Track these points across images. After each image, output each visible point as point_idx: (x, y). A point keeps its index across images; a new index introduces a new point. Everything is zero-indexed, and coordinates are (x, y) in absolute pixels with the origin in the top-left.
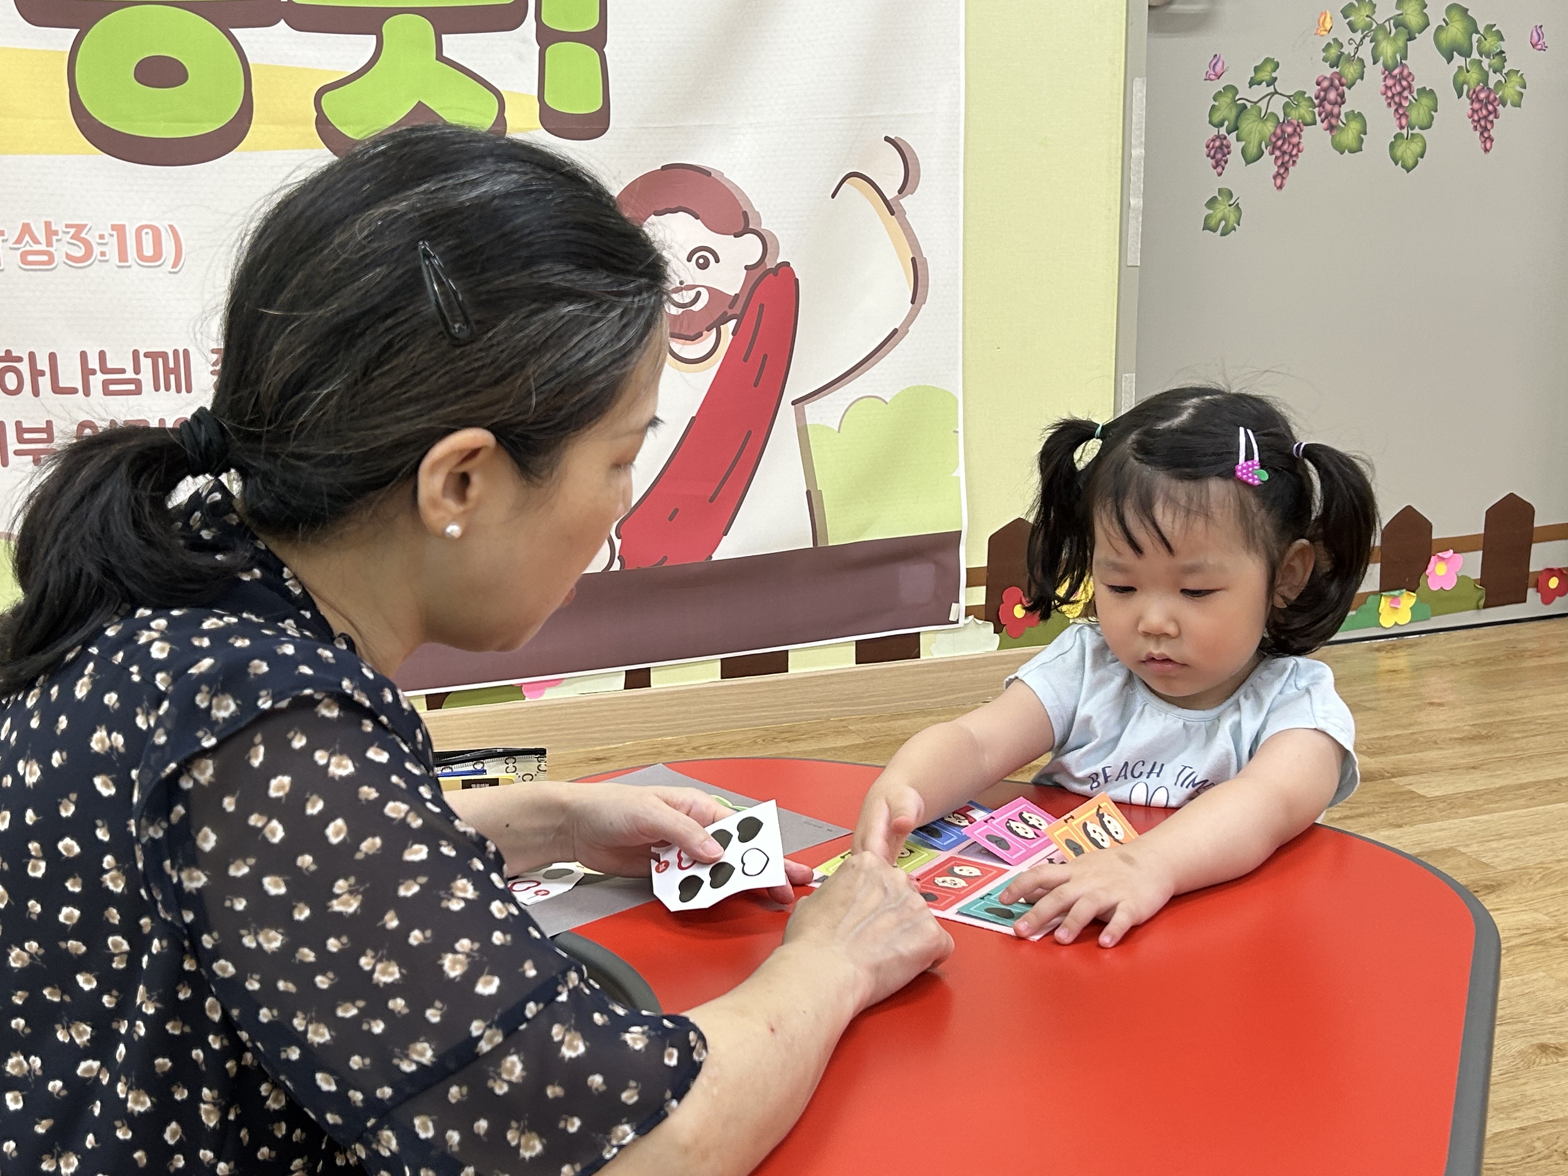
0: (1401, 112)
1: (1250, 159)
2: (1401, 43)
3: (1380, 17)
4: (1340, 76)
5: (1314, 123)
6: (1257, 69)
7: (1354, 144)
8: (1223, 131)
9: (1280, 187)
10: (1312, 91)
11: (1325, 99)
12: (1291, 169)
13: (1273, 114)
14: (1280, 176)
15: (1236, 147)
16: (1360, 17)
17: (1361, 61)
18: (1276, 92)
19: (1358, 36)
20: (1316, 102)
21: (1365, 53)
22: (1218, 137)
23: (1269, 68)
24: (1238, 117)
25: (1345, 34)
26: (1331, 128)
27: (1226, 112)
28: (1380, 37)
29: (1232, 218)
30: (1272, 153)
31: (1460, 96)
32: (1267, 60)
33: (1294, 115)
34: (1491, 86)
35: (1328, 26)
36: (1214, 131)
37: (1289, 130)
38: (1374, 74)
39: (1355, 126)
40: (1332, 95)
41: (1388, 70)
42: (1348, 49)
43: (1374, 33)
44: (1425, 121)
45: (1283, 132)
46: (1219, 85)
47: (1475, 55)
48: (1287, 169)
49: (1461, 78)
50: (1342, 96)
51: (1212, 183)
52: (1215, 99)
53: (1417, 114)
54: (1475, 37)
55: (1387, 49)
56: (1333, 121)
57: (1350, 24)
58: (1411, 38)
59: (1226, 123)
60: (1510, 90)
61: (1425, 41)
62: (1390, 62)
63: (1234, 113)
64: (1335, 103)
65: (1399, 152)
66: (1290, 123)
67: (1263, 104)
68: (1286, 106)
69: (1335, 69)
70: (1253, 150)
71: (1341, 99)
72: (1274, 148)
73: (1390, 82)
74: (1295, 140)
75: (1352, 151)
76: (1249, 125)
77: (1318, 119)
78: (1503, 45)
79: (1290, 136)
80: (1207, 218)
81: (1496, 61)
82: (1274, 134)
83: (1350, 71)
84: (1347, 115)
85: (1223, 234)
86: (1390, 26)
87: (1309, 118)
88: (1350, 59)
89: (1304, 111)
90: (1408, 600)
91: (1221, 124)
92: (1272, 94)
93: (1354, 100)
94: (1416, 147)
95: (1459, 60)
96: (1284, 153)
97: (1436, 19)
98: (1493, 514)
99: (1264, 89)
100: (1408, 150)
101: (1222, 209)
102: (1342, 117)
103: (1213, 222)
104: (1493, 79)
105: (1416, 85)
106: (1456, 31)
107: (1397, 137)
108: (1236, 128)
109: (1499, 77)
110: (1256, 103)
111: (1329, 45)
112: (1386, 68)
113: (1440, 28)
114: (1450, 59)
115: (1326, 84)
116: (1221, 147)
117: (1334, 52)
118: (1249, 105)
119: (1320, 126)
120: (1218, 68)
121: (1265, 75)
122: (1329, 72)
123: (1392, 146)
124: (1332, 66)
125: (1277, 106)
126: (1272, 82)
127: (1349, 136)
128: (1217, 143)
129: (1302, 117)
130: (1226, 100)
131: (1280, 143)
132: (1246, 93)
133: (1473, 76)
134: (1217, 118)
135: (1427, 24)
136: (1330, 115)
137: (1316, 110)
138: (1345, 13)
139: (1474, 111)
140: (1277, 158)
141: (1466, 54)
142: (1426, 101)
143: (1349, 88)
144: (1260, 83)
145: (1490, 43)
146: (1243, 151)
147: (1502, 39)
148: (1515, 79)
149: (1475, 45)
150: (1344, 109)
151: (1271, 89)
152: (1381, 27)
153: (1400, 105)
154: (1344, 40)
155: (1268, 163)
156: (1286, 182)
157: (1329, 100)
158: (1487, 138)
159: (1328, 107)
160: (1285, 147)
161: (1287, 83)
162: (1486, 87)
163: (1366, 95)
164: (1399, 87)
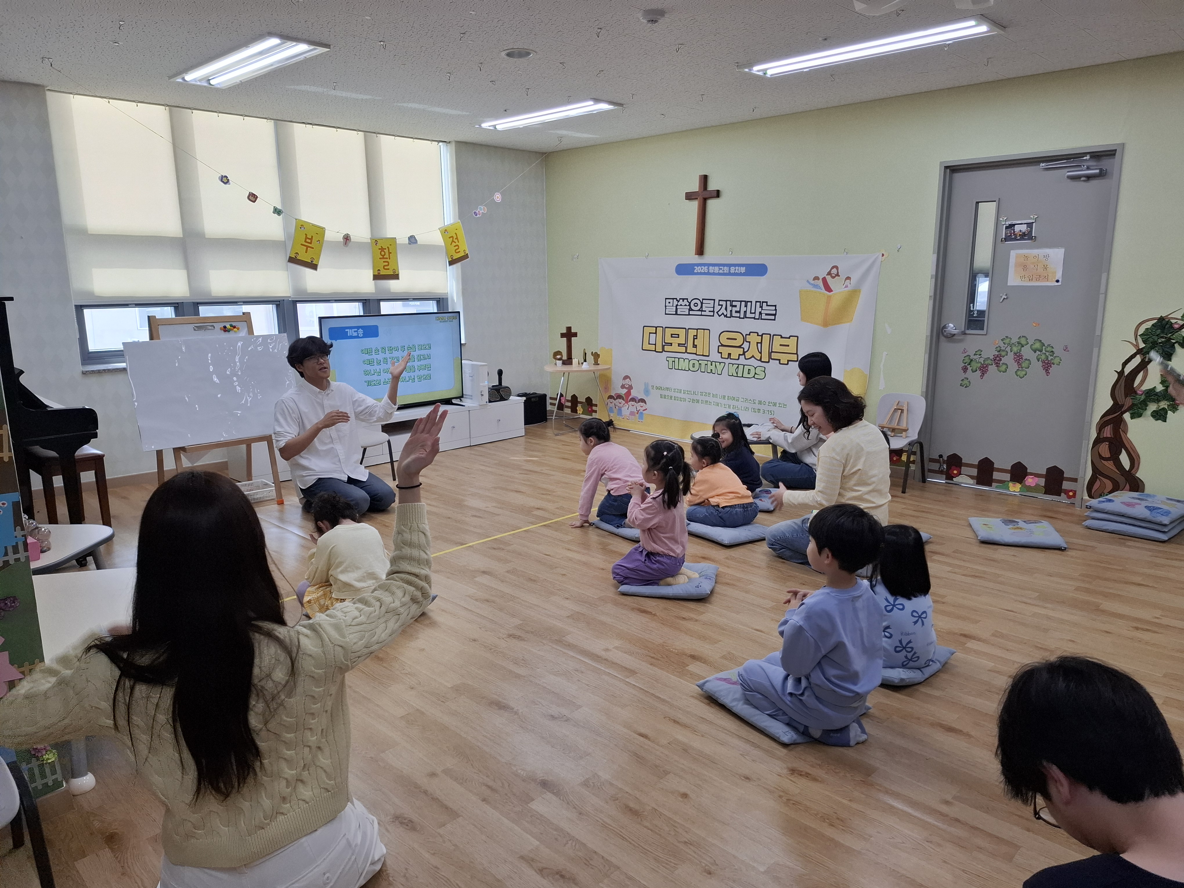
0: (1019, 364)
1: (974, 371)
2: (1019, 348)
3: (1013, 341)
4: (1000, 354)
5: (992, 365)
6: (976, 352)
7: (1004, 370)
9: (982, 379)
10: (992, 357)
11: (995, 359)
12: (985, 375)
13: (980, 362)
14: (982, 376)
15: (970, 369)
16: (1007, 341)
17: (1007, 351)
19: (1006, 345)
20: (993, 360)
21: (1008, 349)
25: (1002, 345)
26: (997, 366)
27: (967, 361)
28: (1013, 346)
31: (1038, 361)
32: (979, 350)
33: (986, 362)
34: (1049, 359)
35: (997, 343)
36: (964, 365)
38: (1011, 355)
39: (1004, 367)
40: (998, 359)
41: (1015, 354)
42: (1003, 348)
43: (1011, 345)
44: (1027, 366)
45: (983, 366)
46: (966, 354)
47: (1044, 351)
49: (1039, 357)
50: (1001, 359)
51: (963, 376)
52: (965, 357)
53: (1024, 365)
54: (1044, 347)
55: (1015, 349)
57: (1003, 343)
58: (1023, 346)
60: (1056, 361)
61: (1027, 347)
62: (1016, 352)
63: (969, 361)
64: (998, 361)
65: (1019, 373)
66: (985, 364)
67: (978, 360)
68: (984, 360)
70: (974, 369)
71: (1001, 360)
72: (981, 370)
73: (1016, 357)
74: (987, 368)
75: (1003, 372)
76: (973, 363)
77: (994, 364)
78: (1053, 350)
79: (985, 367)
80: (961, 384)
81: (1051, 353)
82: (980, 366)
83: (1003, 353)
85: (965, 388)
86: (1016, 344)
88: (1003, 351)
89: (989, 362)
90: (1019, 486)
91: (966, 363)
92: (980, 358)
93: (1004, 360)
94: (1024, 373)
95: (1038, 353)
96: (983, 371)
97: (1031, 342)
98: (1049, 470)
100: (1021, 373)
101: (966, 382)
102: (1001, 364)
103: (963, 384)
104: (1050, 358)
105: (1024, 358)
106: (1037, 345)
107: (1018, 370)
108: (970, 364)
109: (1052, 357)
110: (975, 359)
111: (997, 347)
113: (1032, 345)
114: (1035, 352)
115: (996, 356)
117: (998, 349)
118: (973, 359)
119: (994, 366)
120: (965, 351)
121: (978, 353)
122: (997, 353)
123: (1016, 372)
125: (982, 360)
126: (980, 355)
127: (1003, 368)
128: (965, 367)
132: (972, 357)
133: (1043, 357)
134: (964, 362)
135: (1028, 343)
136: (997, 363)
137: (993, 362)
138: (1002, 340)
139: (1043, 365)
140: (981, 372)
141: (1041, 351)
142: (1027, 362)
143: (1003, 357)
144: (977, 355)
145: (1049, 349)
146: (972, 370)
147: (1053, 348)
148: (1057, 358)
149: (1044, 350)
150: (1001, 362)
152: (1013, 344)
153: (1019, 362)
155: (979, 373)
156: (984, 377)
157: (997, 360)
158: (1047, 372)
159: (996, 361)
160: (984, 369)
161: (985, 355)
162: (1047, 359)
163: (1009, 359)
164: (1018, 357)
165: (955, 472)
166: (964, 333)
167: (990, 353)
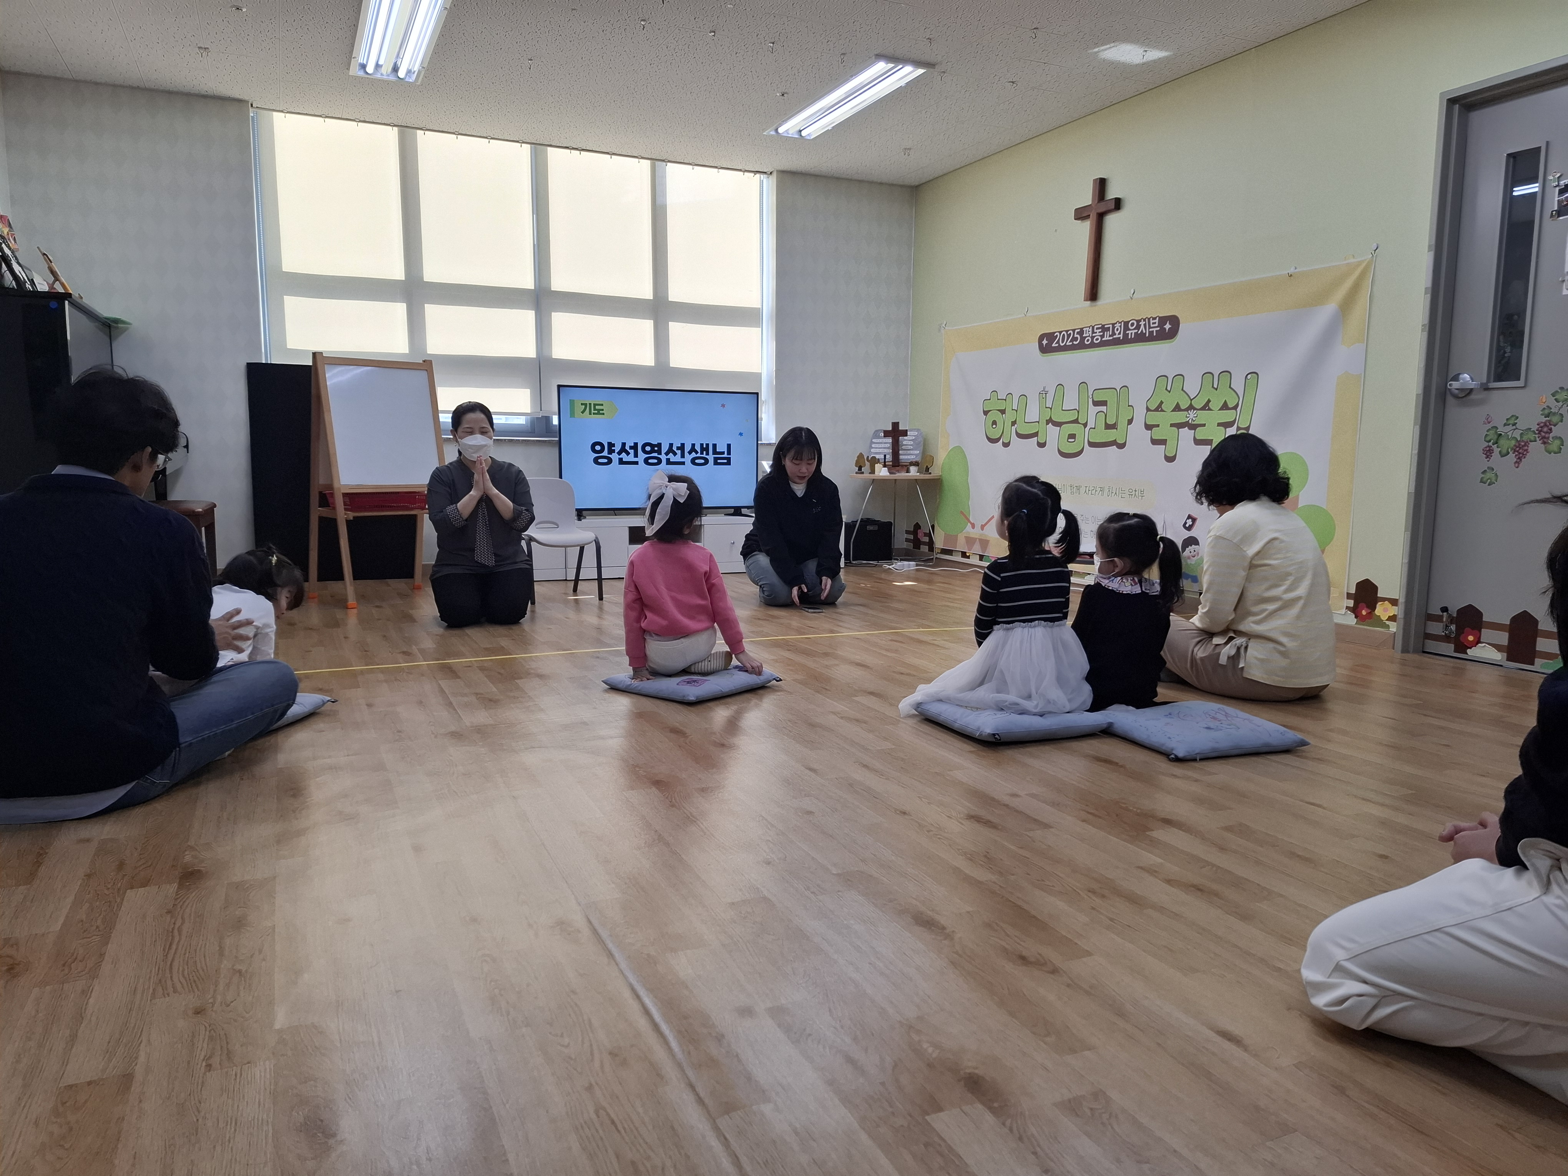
1: (1503, 455)
4: (1550, 421)
5: (1535, 441)
6: (1507, 420)
7: (1556, 450)
8: (1490, 444)
9: (1517, 467)
10: (1535, 427)
11: (1541, 431)
12: (1523, 460)
13: (1515, 437)
14: (1518, 462)
15: (1496, 450)
16: (1562, 396)
17: (1561, 415)
18: (1517, 429)
19: (1561, 404)
20: (1537, 432)
21: (1564, 411)
22: (1488, 446)
23: (1513, 419)
24: (1498, 439)
25: (1553, 403)
26: (1544, 443)
27: (1492, 435)
29: (1493, 479)
30: (1513, 453)
32: (1513, 416)
33: (1525, 438)
35: (1544, 401)
36: (1487, 444)
37: (1523, 444)
39: (1557, 442)
40: (1545, 429)
42: (1555, 410)
45: (1520, 445)
46: (1489, 426)
48: (1521, 460)
50: (1551, 429)
51: (1486, 464)
52: (1487, 431)
56: (1545, 440)
57: (1556, 400)
59: (1492, 441)
63: (1496, 437)
64: (1547, 433)
66: (1523, 441)
67: (1510, 434)
68: (1521, 434)
69: (1547, 419)
70: (1504, 451)
71: (1551, 431)
72: (1515, 451)
74: (1526, 448)
75: (1555, 453)
76: (1502, 442)
77: (1538, 439)
79: (1523, 446)
80: (1482, 478)
82: (1515, 445)
83: (1555, 419)
84: (1553, 438)
85: (1489, 485)
87: (1533, 439)
88: (1554, 414)
89: (1531, 436)
91: (1490, 441)
92: (1515, 429)
93: (1556, 431)
96: (1520, 453)
99: (1511, 427)
101: (1489, 475)
102: (1551, 439)
103: (1485, 479)
108: (1497, 443)
110: (1506, 433)
111: (1544, 409)
115: (1542, 425)
117: (1546, 412)
118: (1503, 434)
119: (1539, 442)
120: (1489, 420)
121: (1511, 422)
122: (1544, 419)
124: (1545, 417)
125: (1517, 434)
126: (1514, 424)
127: (1555, 445)
128: (1488, 449)
129: (1530, 439)
130: (1492, 432)
131: (1517, 449)
132: (1501, 430)
134: (1488, 439)
136: (1544, 437)
137: (1537, 436)
138: (1553, 395)
140: (1516, 455)
143: (1555, 426)
144: (1509, 425)
146: (1500, 452)
150: (1551, 435)
151: (1514, 427)
154: (1553, 407)
155: (1512, 457)
156: (1520, 465)
157: (1544, 432)
159: (1543, 434)
160: (1520, 450)
161: (1522, 424)
165: (1471, 638)
166: (1486, 388)
167: (1531, 420)
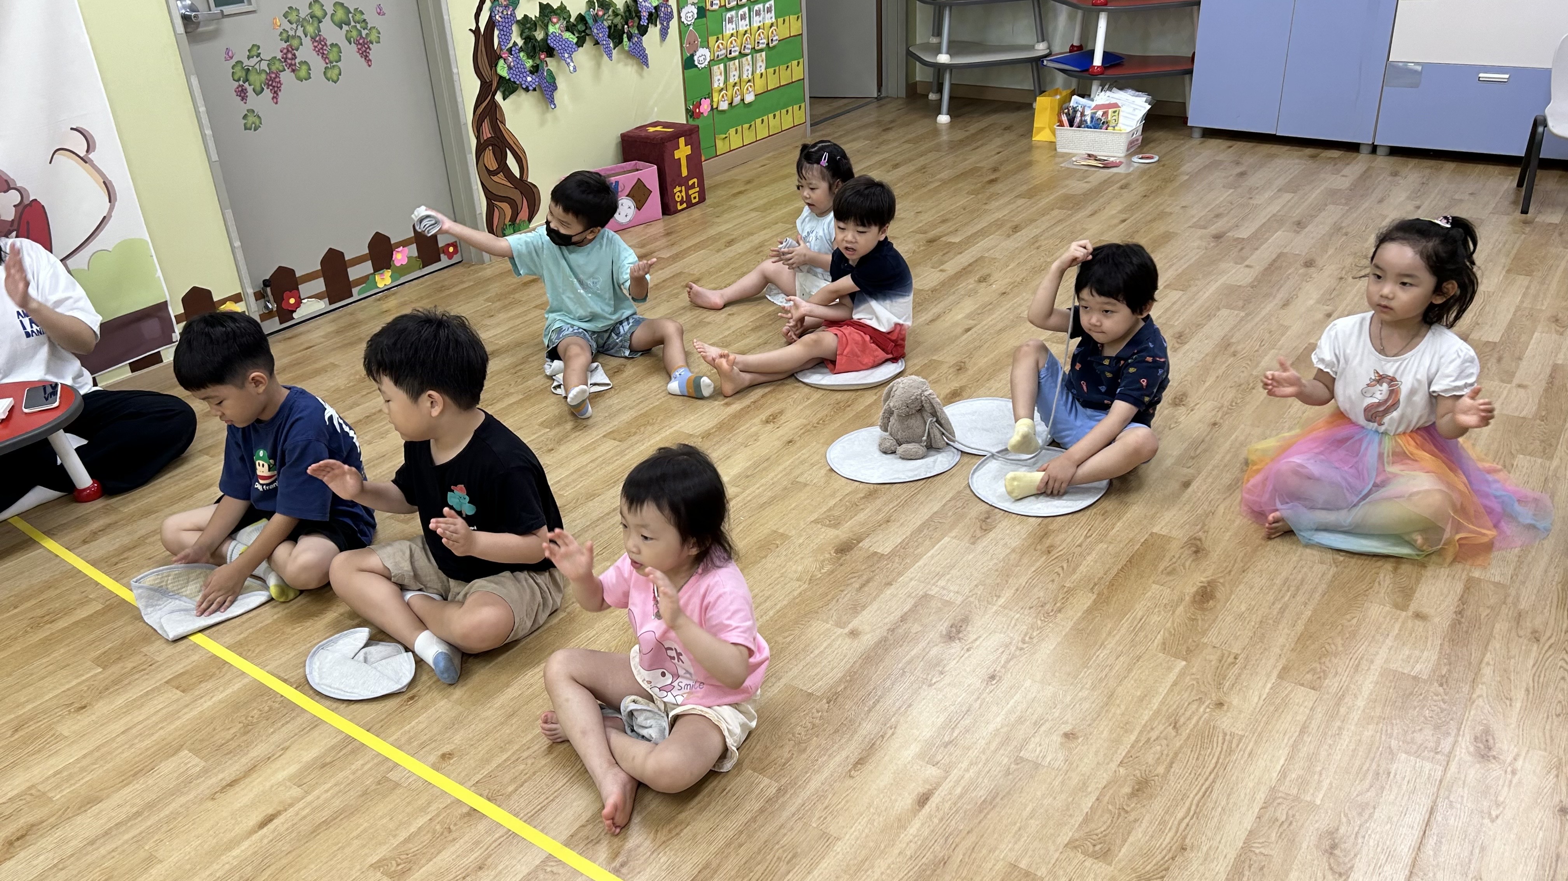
0: (325, 57)
1: (258, 93)
2: (316, 24)
3: (302, 15)
4: (291, 46)
5: (285, 70)
6: (249, 51)
7: (306, 76)
8: (241, 83)
9: (276, 103)
10: (279, 55)
11: (286, 58)
12: (279, 94)
13: (264, 70)
14: (275, 98)
15: (250, 89)
16: (293, 17)
17: (299, 37)
18: (262, 59)
19: (294, 26)
20: (283, 60)
21: (300, 32)
22: (240, 86)
23: (255, 49)
24: (247, 75)
25: (287, 26)
26: (293, 71)
27: (240, 73)
28: (305, 24)
29: (258, 123)
30: (268, 88)
31: (350, 44)
32: (253, 45)
33: (274, 68)
34: (364, 36)
35: (279, 24)
36: (237, 83)
37: (273, 76)
38: (307, 41)
39: (304, 68)
40: (290, 56)
42: (291, 33)
43: (301, 22)
44: (337, 58)
45: (271, 77)
46: (233, 62)
47: (353, 24)
48: (277, 94)
49: (349, 36)
50: (294, 55)
51: (243, 108)
52: (233, 68)
53: (333, 56)
54: (350, 15)
55: (310, 29)
56: (294, 67)
57: (289, 21)
58: (320, 22)
59: (242, 79)
60: (373, 36)
61: (327, 20)
62: (313, 35)
63: (244, 74)
65: (329, 75)
66: (273, 73)
67: (257, 66)
68: (268, 65)
69: (288, 43)
70: (258, 89)
71: (294, 57)
72: (268, 85)
73: (316, 44)
75: (306, 79)
76: (252, 77)
77: (286, 68)
78: (364, 17)
79: (275, 78)
80: (245, 124)
81: (363, 25)
82: (267, 79)
83: (295, 43)
84: (299, 63)
85: (255, 130)
86: (309, 18)
87: (281, 68)
88: (294, 37)
89: (277, 66)
90: (389, 273)
91: (239, 80)
92: (260, 61)
93: (301, 56)
94: (336, 71)
95: (345, 28)
96: (274, 87)
97: (330, 10)
99: (255, 60)
100: (333, 73)
101: (251, 119)
102: (297, 65)
103: (248, 126)
104: (364, 33)
105: (328, 43)
106: (340, 14)
107: (326, 68)
108: (247, 80)
109: (366, 31)
110: (253, 66)
111: (281, 32)
112: (312, 38)
113: (332, 15)
114: (341, 28)
115: (285, 51)
116: (242, 90)
117: (285, 35)
118: (250, 68)
119: (288, 71)
120: (230, 54)
121: (254, 53)
122: (285, 45)
123: (325, 73)
124: (286, 42)
125: (264, 66)
126: (258, 55)
127: (303, 73)
128: (240, 89)
129: (278, 69)
130: (238, 68)
131: (270, 82)
132: (246, 63)
133: (354, 33)
134: (236, 78)
135: (326, 14)
136: (291, 65)
137: (284, 64)
138: (285, 16)
139: (359, 49)
140: (271, 90)
141: (348, 24)
142: (335, 49)
143: (297, 50)
144: (253, 57)
145: (358, 17)
146: (254, 90)
147: (363, 14)
148: (374, 31)
149: (351, 19)
150: (297, 61)
151: (259, 58)
152: (304, 19)
153: (323, 54)
154: (288, 29)
155: (267, 93)
156: (279, 100)
157: (289, 58)
158: (368, 61)
159: (289, 61)
160: (273, 84)
161: (266, 55)
162: (361, 37)
163: (306, 52)
164: (321, 45)
165: (292, 301)
167: (273, 49)
